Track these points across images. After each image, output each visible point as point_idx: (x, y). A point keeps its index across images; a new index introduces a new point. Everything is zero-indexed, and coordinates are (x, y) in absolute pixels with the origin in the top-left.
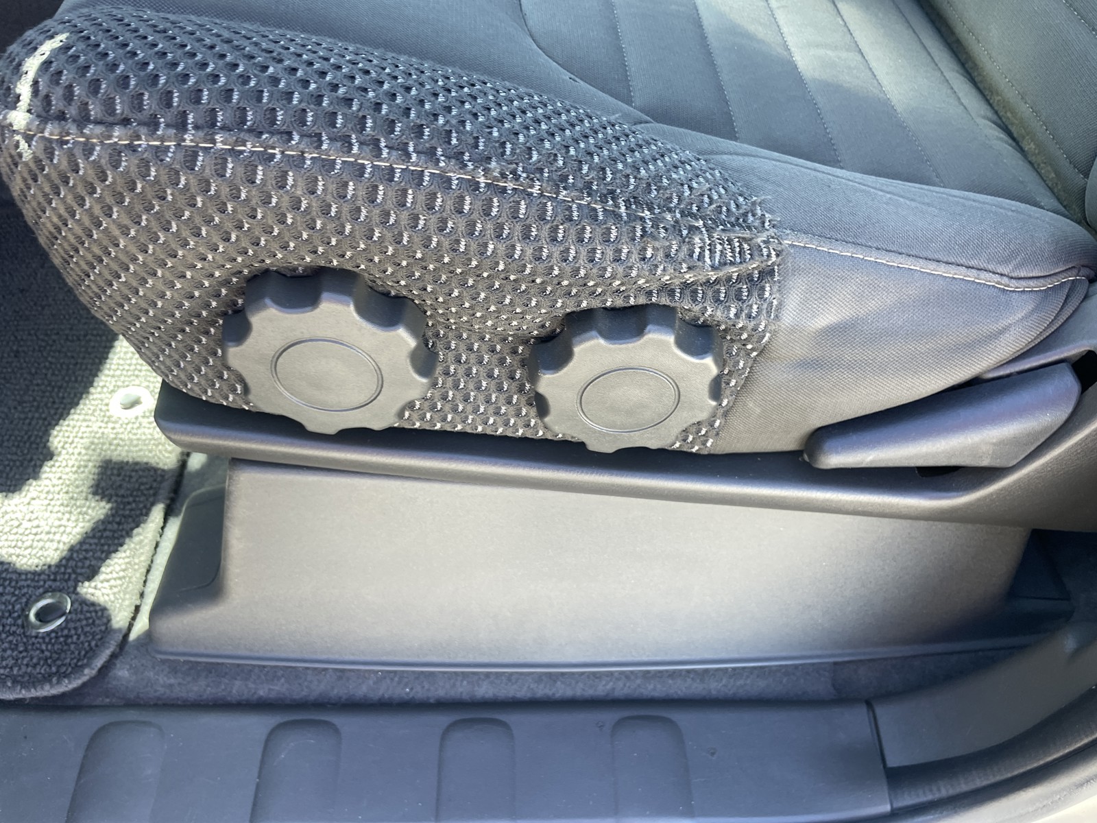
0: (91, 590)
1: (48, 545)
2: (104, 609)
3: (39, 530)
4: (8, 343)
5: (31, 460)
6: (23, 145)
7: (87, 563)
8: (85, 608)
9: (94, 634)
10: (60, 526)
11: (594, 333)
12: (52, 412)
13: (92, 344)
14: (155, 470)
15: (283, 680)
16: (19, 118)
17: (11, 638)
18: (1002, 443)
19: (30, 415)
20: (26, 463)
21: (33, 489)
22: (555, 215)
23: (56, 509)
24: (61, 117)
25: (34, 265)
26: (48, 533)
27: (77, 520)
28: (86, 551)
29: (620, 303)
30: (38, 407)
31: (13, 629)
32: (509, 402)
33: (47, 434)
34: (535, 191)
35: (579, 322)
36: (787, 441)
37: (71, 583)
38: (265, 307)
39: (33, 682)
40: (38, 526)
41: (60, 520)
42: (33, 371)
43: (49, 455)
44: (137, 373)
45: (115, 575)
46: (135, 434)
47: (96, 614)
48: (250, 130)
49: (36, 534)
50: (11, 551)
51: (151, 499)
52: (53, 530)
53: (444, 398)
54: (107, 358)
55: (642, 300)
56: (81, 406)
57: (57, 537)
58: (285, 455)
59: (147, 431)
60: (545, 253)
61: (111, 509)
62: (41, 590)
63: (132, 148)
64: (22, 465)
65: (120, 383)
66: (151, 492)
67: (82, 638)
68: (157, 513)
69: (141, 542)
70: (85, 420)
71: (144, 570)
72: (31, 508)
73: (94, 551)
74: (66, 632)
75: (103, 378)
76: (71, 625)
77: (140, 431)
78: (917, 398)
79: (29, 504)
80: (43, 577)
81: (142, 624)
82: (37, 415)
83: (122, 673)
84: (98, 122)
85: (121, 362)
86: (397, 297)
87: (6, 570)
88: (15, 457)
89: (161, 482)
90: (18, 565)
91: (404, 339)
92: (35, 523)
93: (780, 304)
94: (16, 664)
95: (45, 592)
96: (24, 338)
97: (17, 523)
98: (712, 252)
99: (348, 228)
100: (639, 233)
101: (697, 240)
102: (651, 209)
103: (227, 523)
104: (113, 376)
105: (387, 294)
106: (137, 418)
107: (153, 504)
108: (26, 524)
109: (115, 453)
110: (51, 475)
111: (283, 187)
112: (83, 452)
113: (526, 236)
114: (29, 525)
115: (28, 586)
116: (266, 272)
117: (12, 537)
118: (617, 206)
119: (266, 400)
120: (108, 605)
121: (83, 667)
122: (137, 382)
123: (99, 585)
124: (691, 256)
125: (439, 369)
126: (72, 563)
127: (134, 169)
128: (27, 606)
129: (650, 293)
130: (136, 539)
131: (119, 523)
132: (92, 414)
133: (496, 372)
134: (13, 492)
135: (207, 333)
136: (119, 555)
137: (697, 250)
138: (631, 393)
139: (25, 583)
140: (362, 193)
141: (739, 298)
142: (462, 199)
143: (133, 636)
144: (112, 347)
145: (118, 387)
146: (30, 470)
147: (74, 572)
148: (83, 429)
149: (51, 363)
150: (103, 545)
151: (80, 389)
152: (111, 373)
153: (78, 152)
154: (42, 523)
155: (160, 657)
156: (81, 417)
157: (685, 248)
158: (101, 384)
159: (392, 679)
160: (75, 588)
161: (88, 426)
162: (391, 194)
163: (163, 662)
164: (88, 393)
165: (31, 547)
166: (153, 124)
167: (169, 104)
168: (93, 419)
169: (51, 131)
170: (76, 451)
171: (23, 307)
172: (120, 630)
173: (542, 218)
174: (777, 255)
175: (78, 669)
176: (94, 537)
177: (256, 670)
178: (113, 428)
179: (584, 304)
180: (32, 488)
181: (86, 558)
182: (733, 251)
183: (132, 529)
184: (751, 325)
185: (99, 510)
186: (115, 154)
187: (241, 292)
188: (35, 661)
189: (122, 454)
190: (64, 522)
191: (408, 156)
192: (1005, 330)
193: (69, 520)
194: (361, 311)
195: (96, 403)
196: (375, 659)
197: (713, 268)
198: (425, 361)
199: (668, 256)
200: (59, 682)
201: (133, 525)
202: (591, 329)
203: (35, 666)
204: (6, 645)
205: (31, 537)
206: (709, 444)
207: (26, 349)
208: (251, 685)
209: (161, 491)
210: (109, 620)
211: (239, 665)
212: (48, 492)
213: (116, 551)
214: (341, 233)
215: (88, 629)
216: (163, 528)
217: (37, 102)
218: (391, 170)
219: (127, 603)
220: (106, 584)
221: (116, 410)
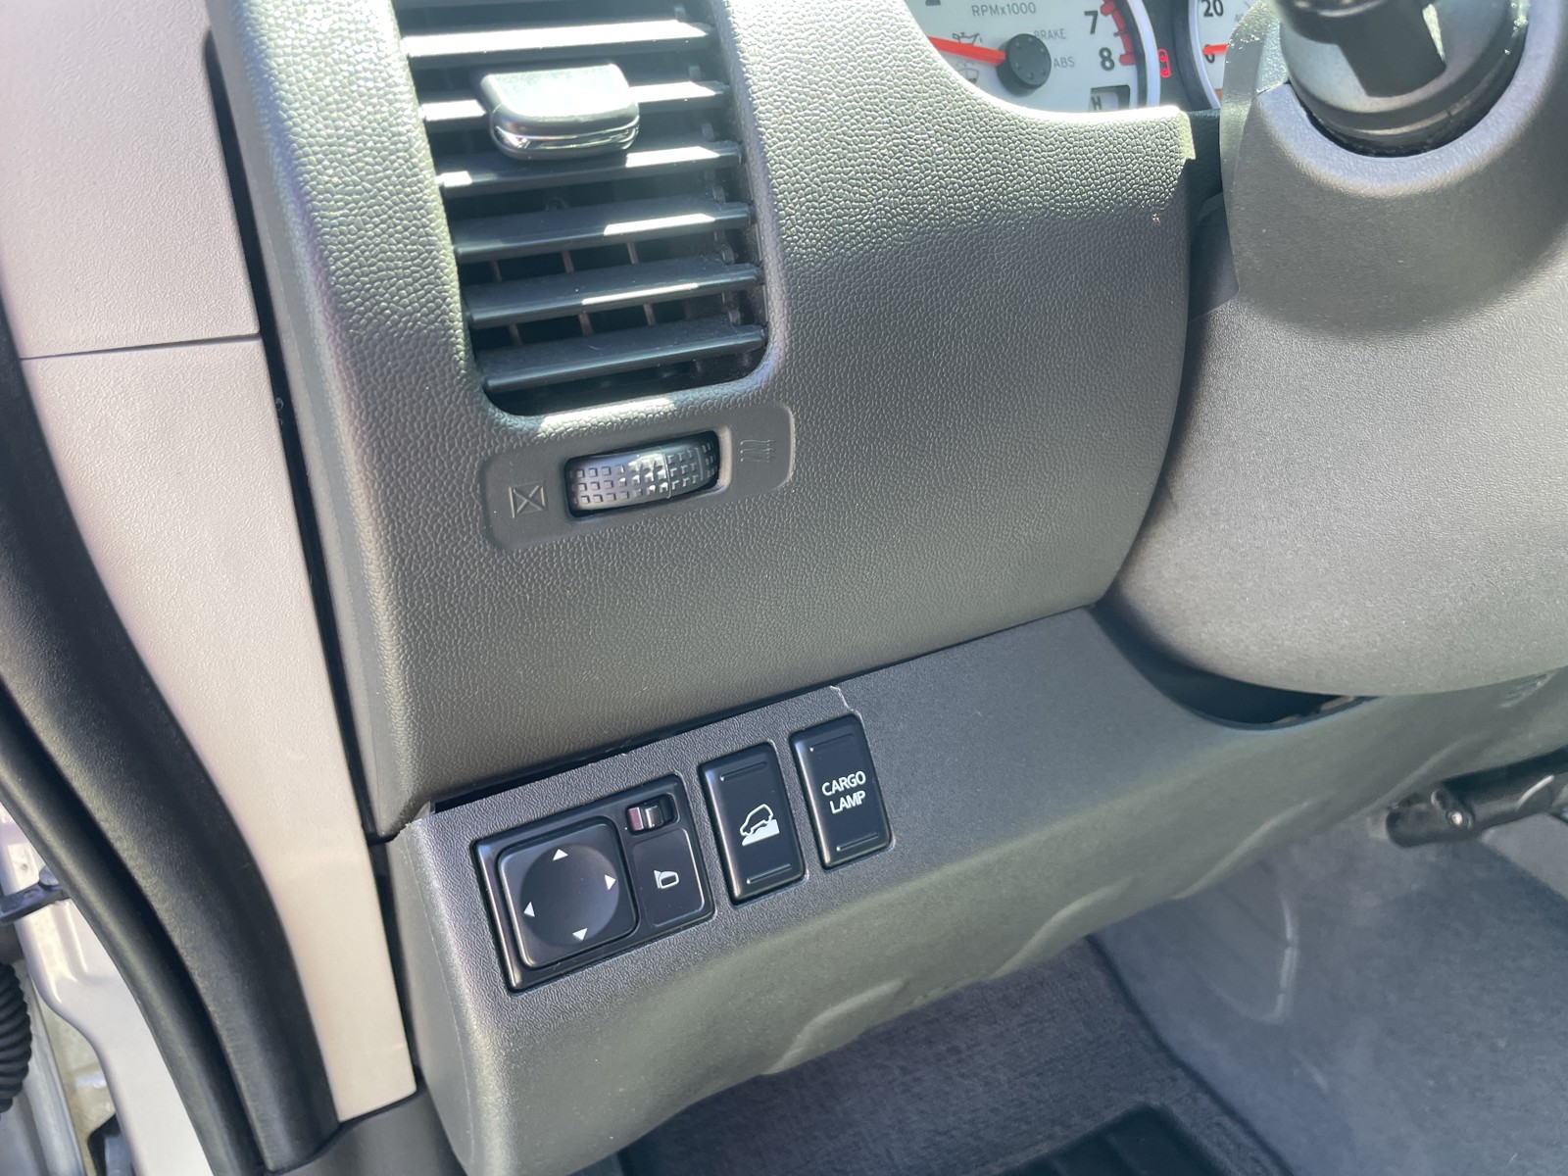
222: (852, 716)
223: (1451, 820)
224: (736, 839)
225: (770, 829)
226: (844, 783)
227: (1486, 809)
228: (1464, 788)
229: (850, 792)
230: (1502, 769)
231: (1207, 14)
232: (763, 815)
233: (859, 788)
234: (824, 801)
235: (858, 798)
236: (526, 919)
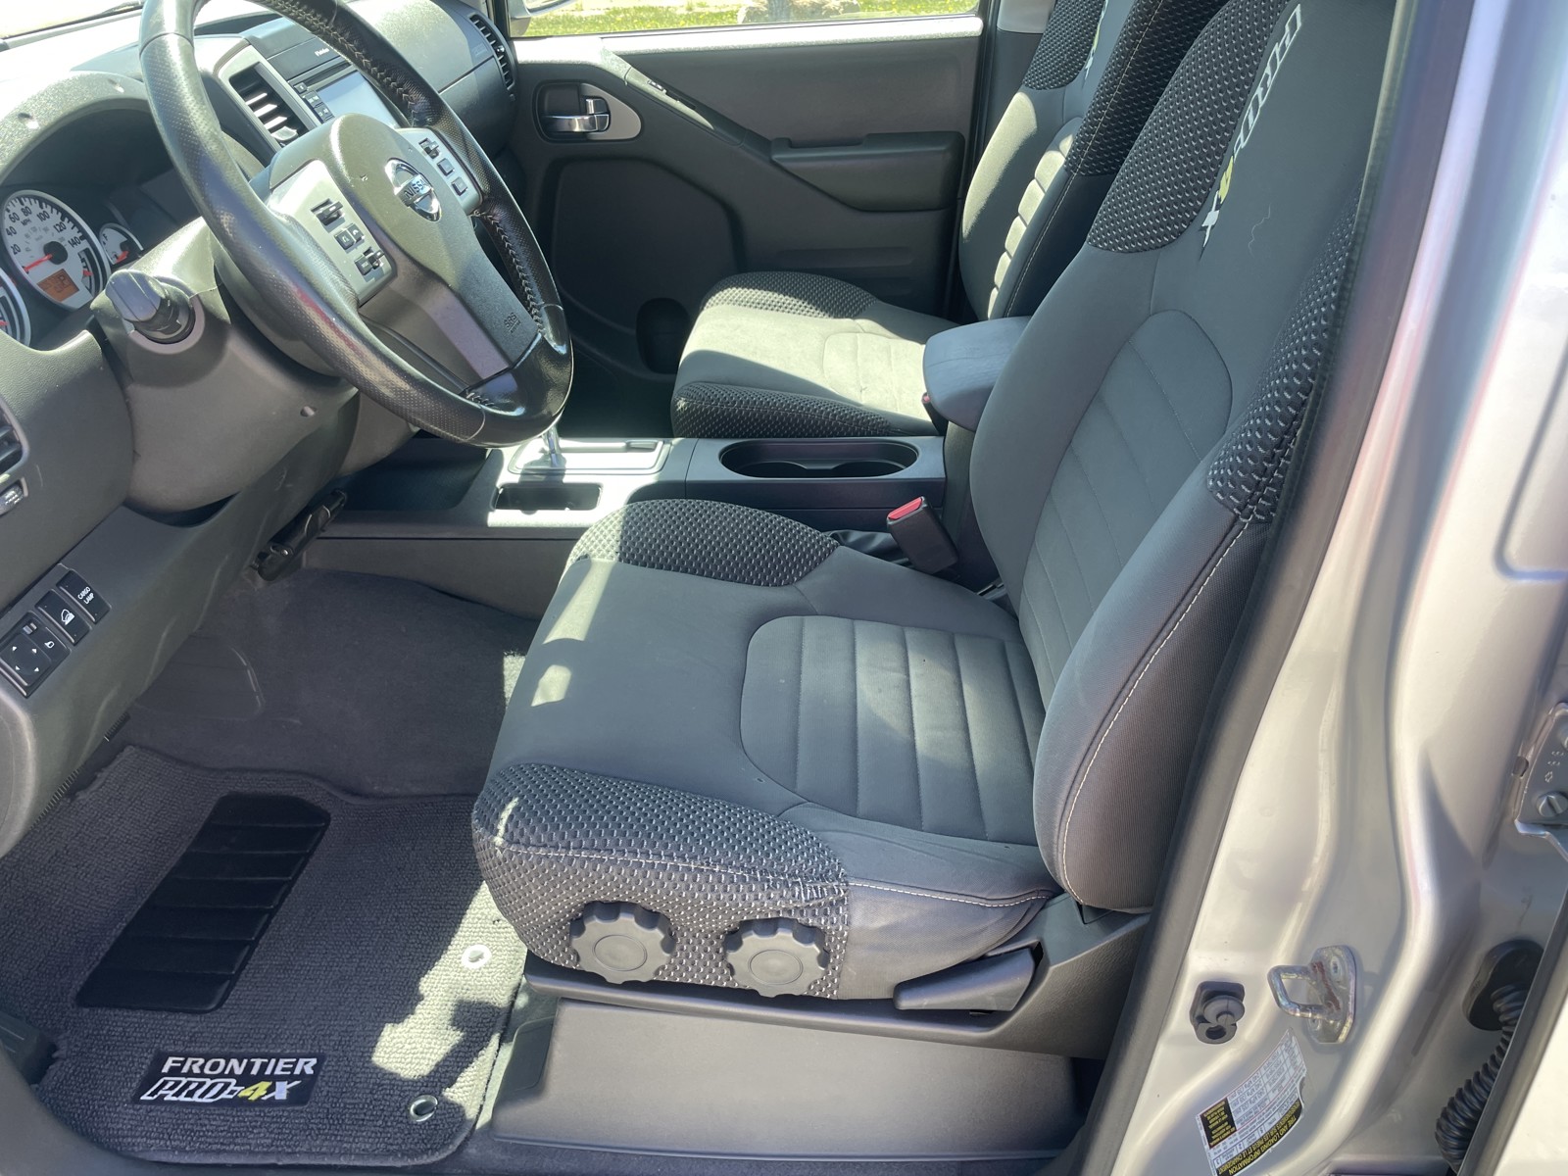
0: (451, 1094)
1: (422, 1061)
2: (460, 1107)
3: (416, 1051)
4: (391, 910)
5: (409, 1000)
6: (499, 852)
7: (448, 1075)
8: (447, 1106)
9: (454, 1124)
10: (430, 1048)
11: (752, 932)
12: (423, 964)
13: (450, 912)
14: (493, 1008)
15: (576, 1160)
16: (499, 840)
17: (399, 1125)
18: (996, 995)
19: (408, 966)
20: (406, 1002)
21: (410, 1022)
22: (725, 881)
23: (428, 1035)
24: (518, 842)
25: (407, 848)
26: (422, 1053)
27: (441, 1044)
28: (448, 1067)
29: (763, 917)
30: (412, 960)
31: (401, 1119)
32: (717, 966)
33: (419, 979)
34: (717, 869)
35: (747, 926)
36: (882, 993)
37: (438, 1089)
38: (593, 919)
39: (416, 1154)
40: (415, 1048)
41: (430, 1043)
42: (409, 932)
43: (420, 998)
44: (480, 934)
45: (467, 1083)
46: (479, 981)
47: (457, 1110)
48: (596, 849)
49: (414, 1054)
50: (398, 1065)
51: (491, 1030)
52: (425, 1051)
53: (681, 963)
54: (460, 923)
55: (775, 916)
56: (442, 959)
57: (428, 1055)
58: (594, 996)
59: (487, 979)
60: (722, 897)
61: (463, 1037)
62: (418, 1093)
63: (547, 857)
64: (403, 1003)
65: (468, 942)
66: (491, 1024)
67: (446, 1126)
68: (495, 1040)
69: (484, 1060)
70: (445, 970)
71: (486, 1081)
72: (410, 1035)
73: (453, 1066)
74: (435, 1122)
75: (457, 938)
76: (438, 1117)
77: (482, 979)
78: (941, 969)
79: (409, 1031)
80: (420, 1084)
81: (486, 1117)
82: (412, 966)
83: (472, 1150)
84: (534, 846)
85: (470, 925)
86: (655, 912)
87: (395, 1079)
88: (398, 998)
89: (497, 1017)
90: (402, 1075)
91: (658, 934)
92: (414, 1045)
93: (850, 917)
94: (403, 1143)
95: (420, 1095)
96: (403, 906)
97: (401, 1046)
98: (805, 894)
99: (634, 888)
100: (766, 887)
101: (797, 888)
102: (773, 875)
103: (554, 1040)
104: (464, 937)
105: (651, 911)
106: (480, 969)
107: (492, 1033)
108: (407, 1046)
109: (466, 995)
110: (423, 1011)
111: (607, 872)
112: (444, 994)
113: (713, 890)
114: (409, 1047)
115: (409, 1090)
116: (594, 902)
117: (398, 1056)
118: (755, 874)
119: (587, 965)
120: (463, 1104)
121: (448, 1144)
122: (481, 941)
123: (456, 1091)
124: (794, 896)
125: (677, 947)
126: (438, 1075)
127: (546, 865)
128: (409, 1104)
129: (779, 912)
130: (480, 1058)
131: (469, 1047)
132: (450, 966)
133: (709, 949)
134: (399, 1023)
135: (561, 929)
136: (469, 1069)
137: (797, 894)
138: (775, 963)
139: (407, 1088)
140: (641, 874)
141: (826, 914)
142: (683, 875)
143: (478, 1126)
144: (464, 914)
145: (468, 945)
146: (409, 1007)
147: (439, 1081)
148: (443, 977)
149: (421, 926)
150: (458, 1062)
151: (442, 947)
152: (463, 934)
153: (524, 857)
154: (418, 1046)
155: (496, 1140)
156: (442, 968)
157: (790, 893)
158: (456, 942)
159: (649, 1162)
160: (440, 1092)
161: (446, 975)
162: (653, 873)
163: (500, 1143)
164: (447, 949)
165: (411, 1062)
166: (556, 847)
167: (563, 838)
168: (451, 969)
169: (513, 848)
170: (440, 994)
171: (401, 883)
172: (471, 1120)
173: (720, 882)
174: (845, 892)
175: (444, 1145)
176: (452, 1056)
177: (559, 1151)
178: (464, 977)
179: (745, 918)
180: (410, 1020)
181: (447, 1071)
182: (817, 892)
183: (478, 1051)
184: (834, 927)
185: (455, 1037)
186: (540, 858)
187: (582, 910)
188: (416, 1140)
189: (472, 996)
190: (432, 1045)
191: (661, 857)
192: (985, 929)
193: (435, 1044)
194: (637, 921)
195: (451, 957)
196: (638, 1146)
197: (806, 901)
198: (669, 945)
199: (781, 897)
200: (433, 1154)
201: (478, 1048)
202: (750, 930)
203: (416, 1144)
204: (396, 1130)
205: (411, 1055)
206: (835, 993)
207: (403, 915)
208: (555, 1162)
209: (497, 1024)
210: (464, 1115)
211: (548, 1147)
212: (421, 1024)
213: (467, 1067)
214: (631, 889)
215: (450, 1120)
216: (498, 1051)
217: (508, 835)
218: (654, 864)
219: (475, 1102)
220: (460, 1090)
221: (465, 962)
222: (70, 572)
223: (284, 555)
224: (62, 624)
225: (71, 617)
226: (83, 594)
227: (295, 542)
228: (281, 538)
229: (88, 594)
230: (291, 522)
231: (15, 253)
232: (65, 613)
233: (90, 593)
234: (81, 601)
235: (91, 596)
236: (17, 671)
